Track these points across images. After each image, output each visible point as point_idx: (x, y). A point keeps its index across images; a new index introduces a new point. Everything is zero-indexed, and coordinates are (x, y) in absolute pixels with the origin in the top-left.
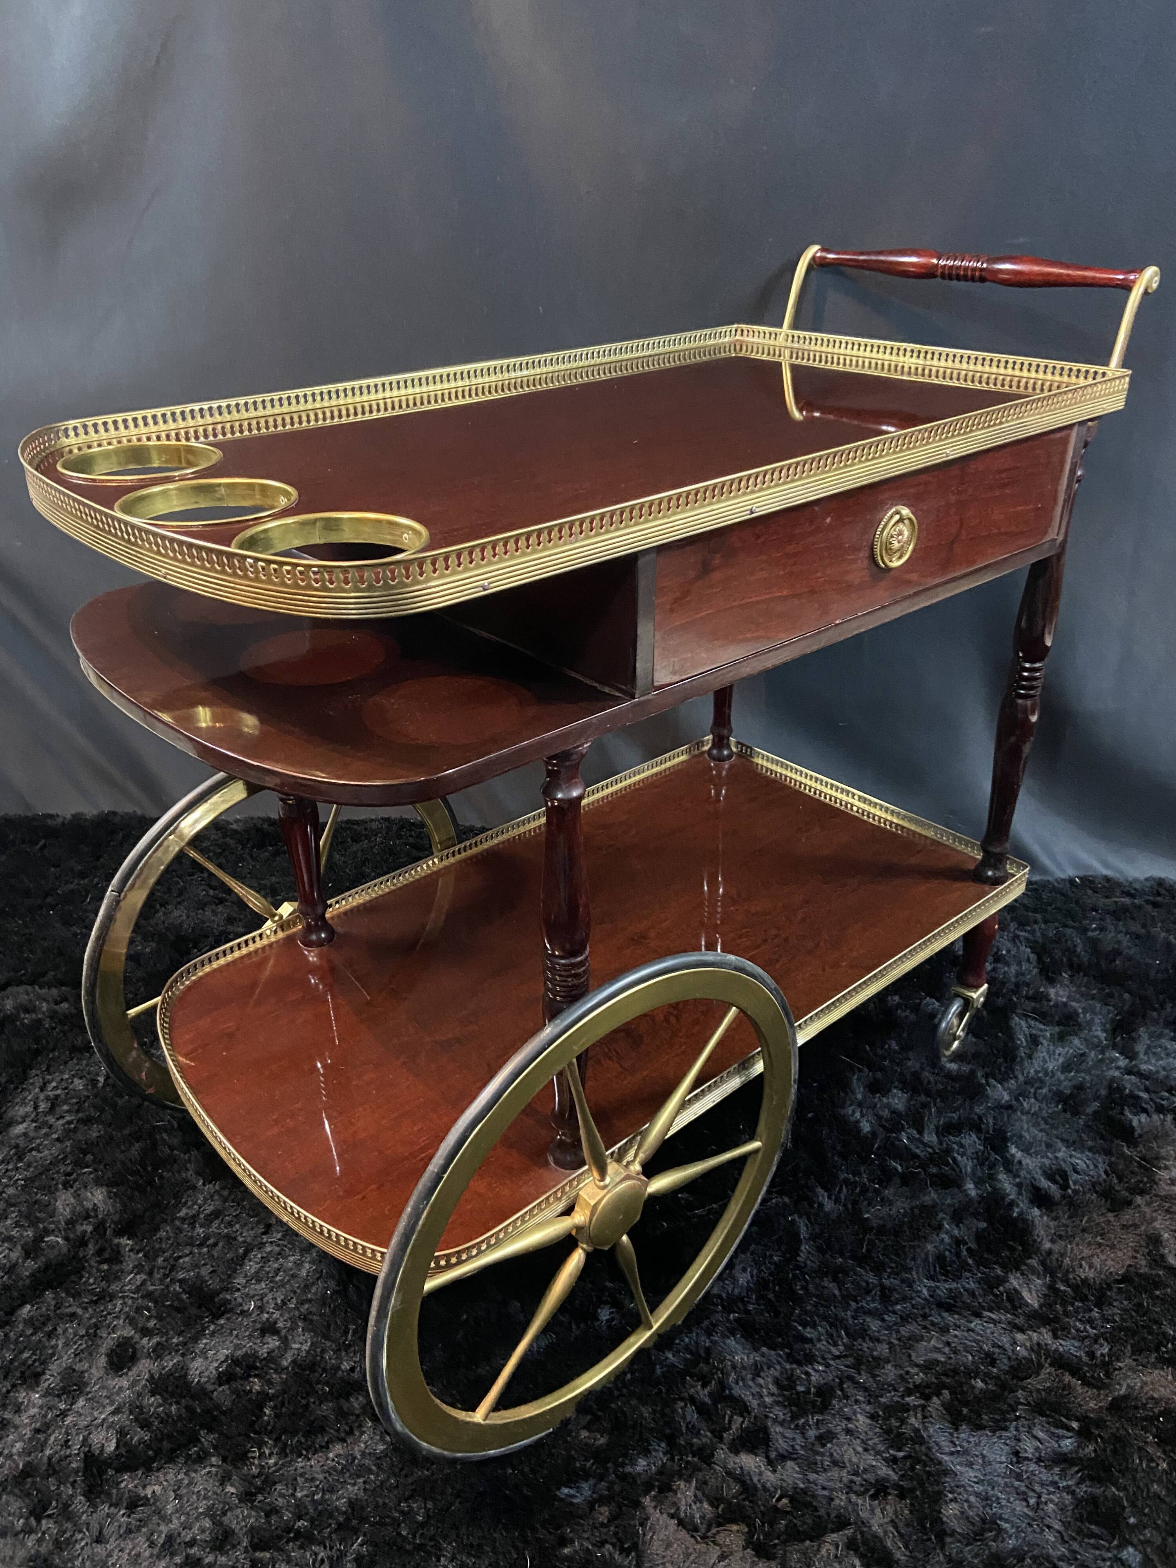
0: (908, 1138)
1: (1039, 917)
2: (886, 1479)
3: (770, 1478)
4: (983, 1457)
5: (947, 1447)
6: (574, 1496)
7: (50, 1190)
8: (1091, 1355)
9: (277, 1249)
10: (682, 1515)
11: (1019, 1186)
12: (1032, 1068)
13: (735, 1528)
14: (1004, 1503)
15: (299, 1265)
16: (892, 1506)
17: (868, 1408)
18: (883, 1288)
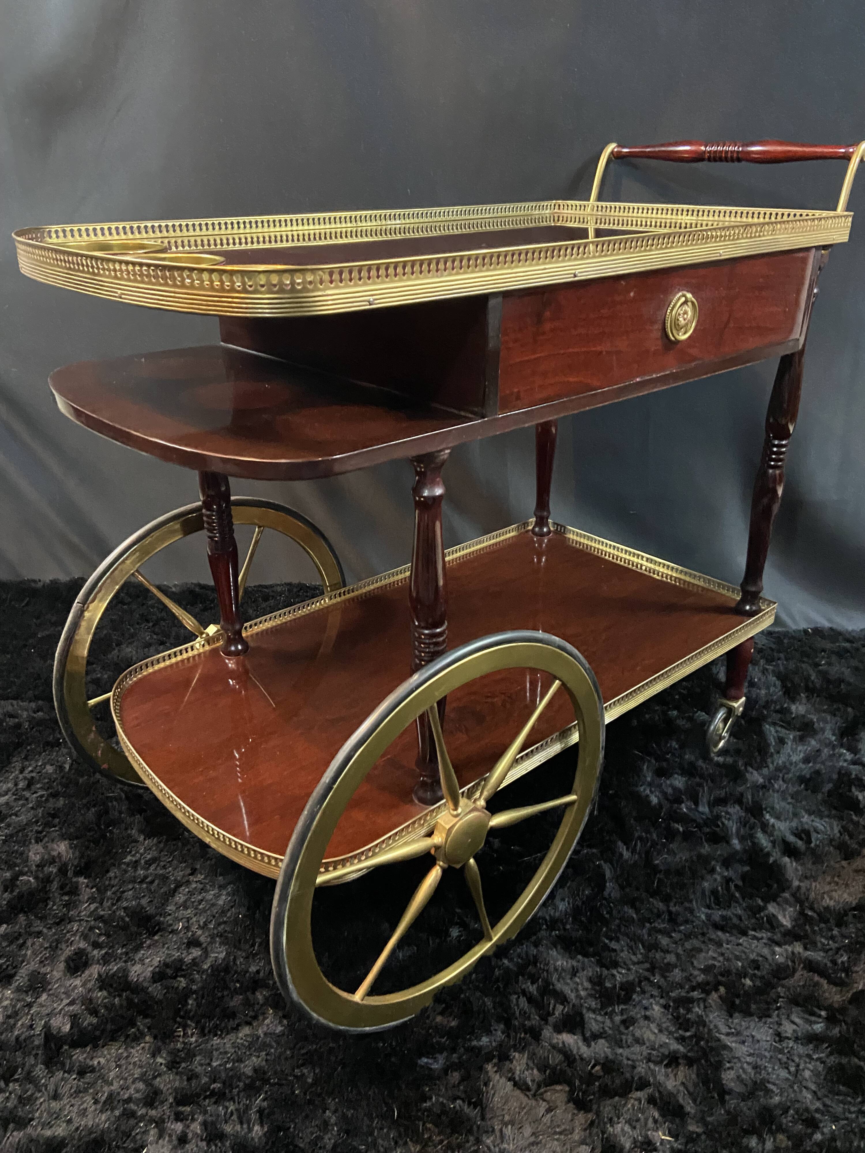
0: (687, 808)
1: (782, 655)
2: (675, 1052)
3: (585, 1051)
4: (753, 1037)
5: (724, 1029)
6: (431, 1064)
7: (25, 843)
8: (834, 962)
9: (200, 886)
10: (517, 1078)
11: (774, 842)
12: (780, 760)
13: (558, 1087)
14: (770, 1070)
15: (217, 896)
16: (682, 1072)
17: (662, 1001)
18: (670, 913)
